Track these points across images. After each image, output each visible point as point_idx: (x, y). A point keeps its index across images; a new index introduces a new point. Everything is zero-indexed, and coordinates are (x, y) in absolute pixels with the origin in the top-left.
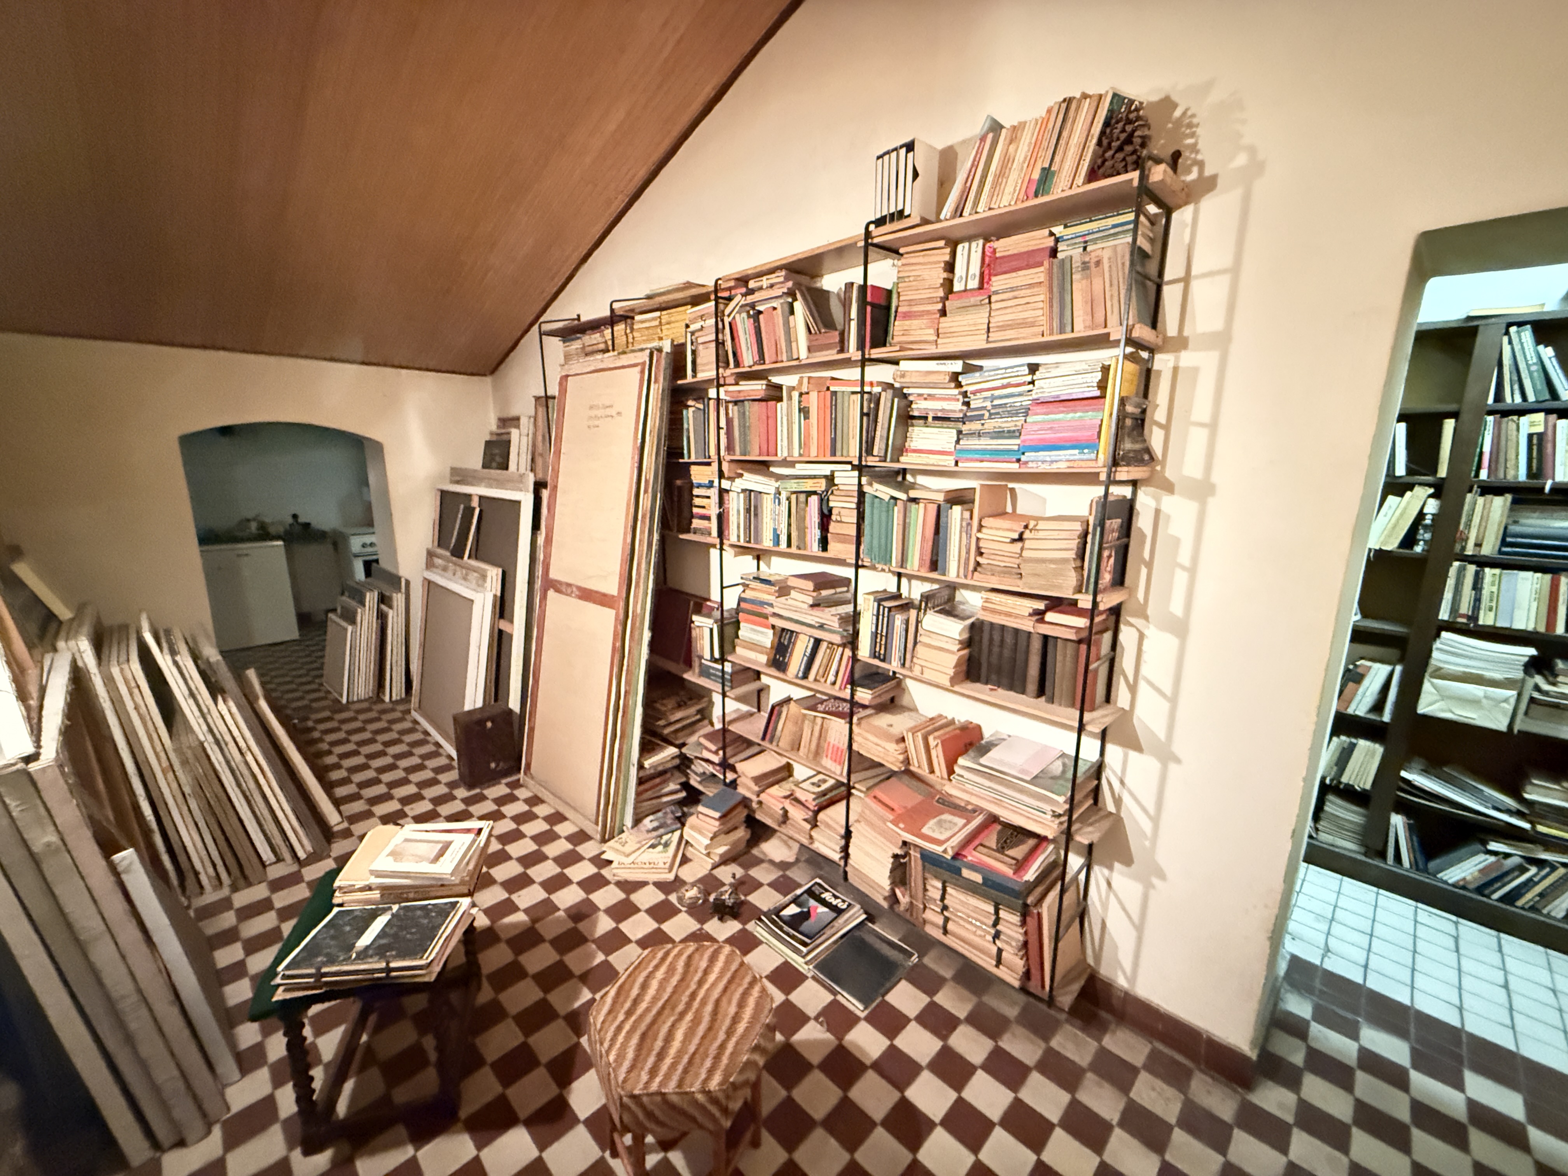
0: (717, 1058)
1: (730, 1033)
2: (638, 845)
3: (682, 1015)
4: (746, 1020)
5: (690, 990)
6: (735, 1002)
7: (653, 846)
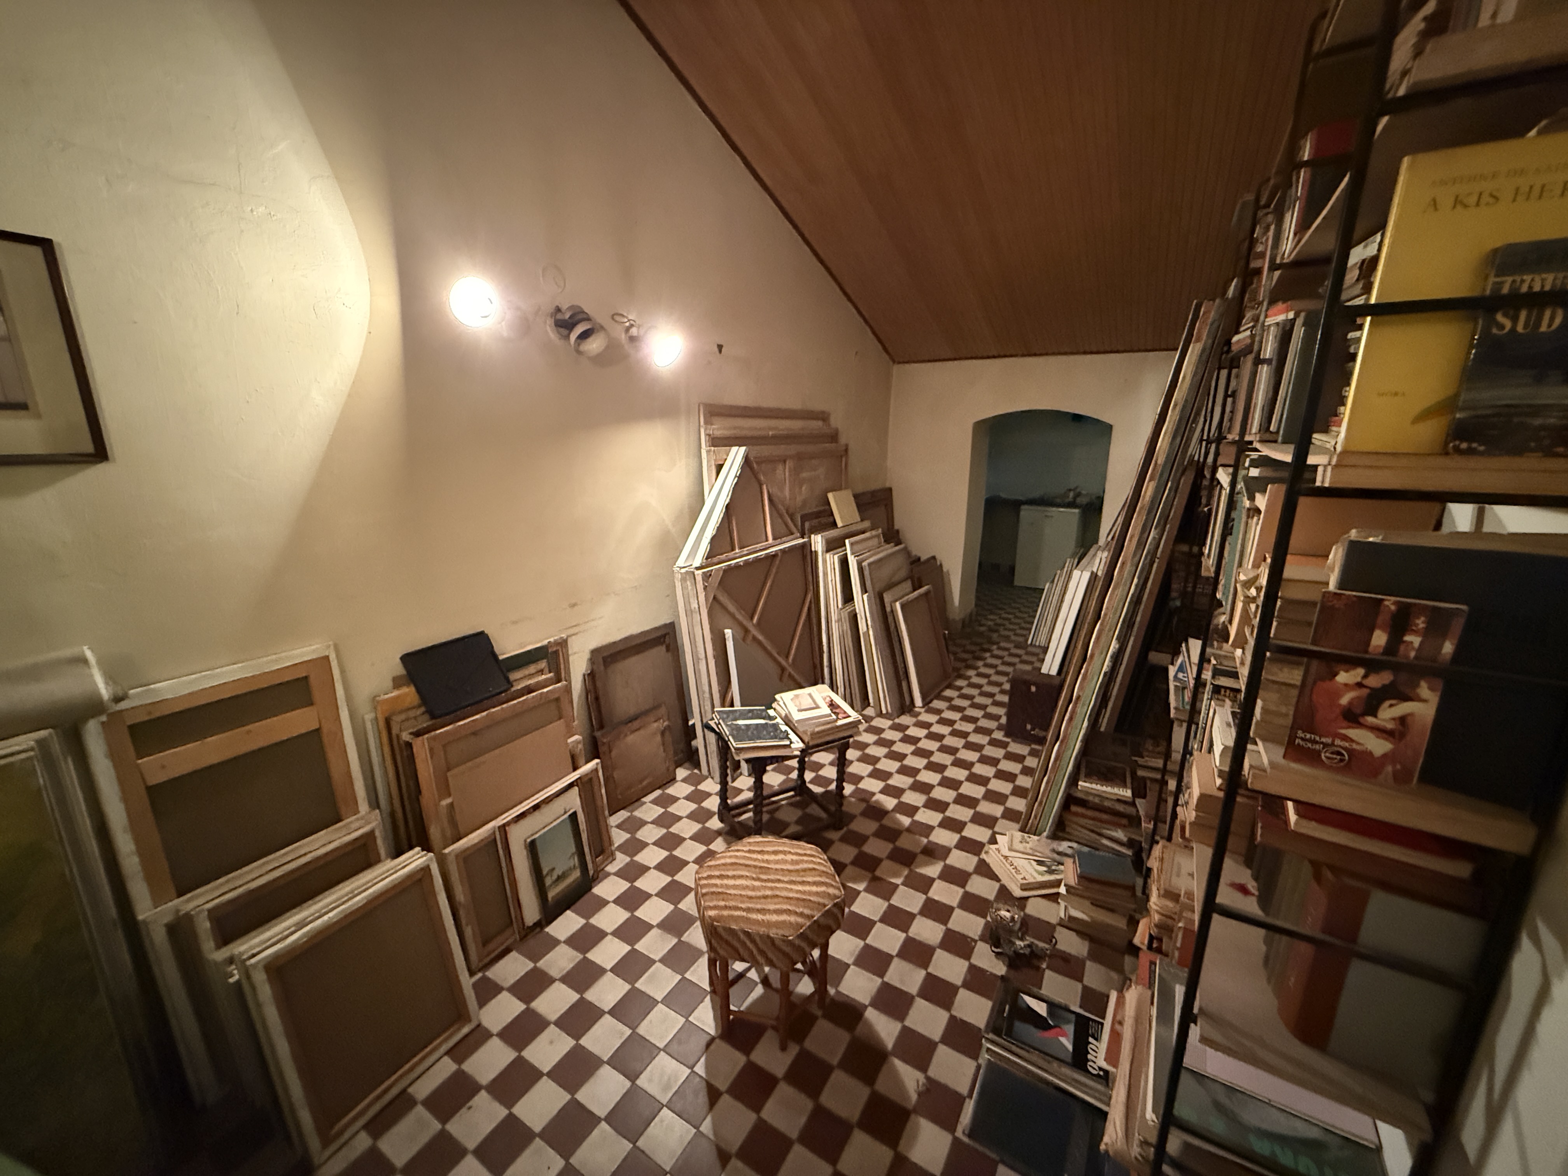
0: (726, 907)
1: (748, 910)
2: (1030, 852)
3: (759, 879)
4: (764, 918)
5: (782, 878)
6: (778, 907)
7: (1040, 863)
